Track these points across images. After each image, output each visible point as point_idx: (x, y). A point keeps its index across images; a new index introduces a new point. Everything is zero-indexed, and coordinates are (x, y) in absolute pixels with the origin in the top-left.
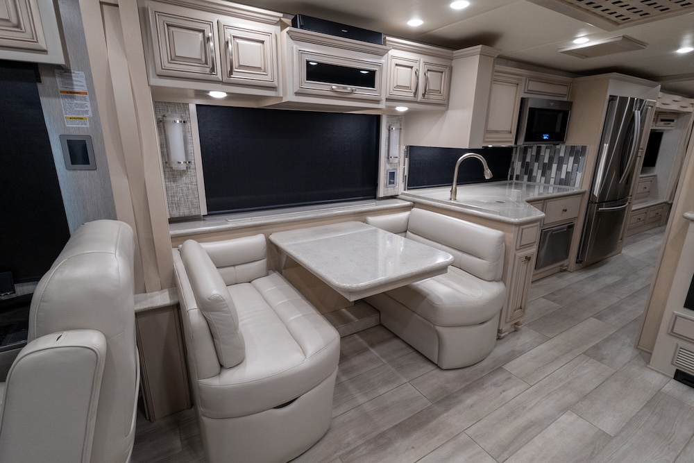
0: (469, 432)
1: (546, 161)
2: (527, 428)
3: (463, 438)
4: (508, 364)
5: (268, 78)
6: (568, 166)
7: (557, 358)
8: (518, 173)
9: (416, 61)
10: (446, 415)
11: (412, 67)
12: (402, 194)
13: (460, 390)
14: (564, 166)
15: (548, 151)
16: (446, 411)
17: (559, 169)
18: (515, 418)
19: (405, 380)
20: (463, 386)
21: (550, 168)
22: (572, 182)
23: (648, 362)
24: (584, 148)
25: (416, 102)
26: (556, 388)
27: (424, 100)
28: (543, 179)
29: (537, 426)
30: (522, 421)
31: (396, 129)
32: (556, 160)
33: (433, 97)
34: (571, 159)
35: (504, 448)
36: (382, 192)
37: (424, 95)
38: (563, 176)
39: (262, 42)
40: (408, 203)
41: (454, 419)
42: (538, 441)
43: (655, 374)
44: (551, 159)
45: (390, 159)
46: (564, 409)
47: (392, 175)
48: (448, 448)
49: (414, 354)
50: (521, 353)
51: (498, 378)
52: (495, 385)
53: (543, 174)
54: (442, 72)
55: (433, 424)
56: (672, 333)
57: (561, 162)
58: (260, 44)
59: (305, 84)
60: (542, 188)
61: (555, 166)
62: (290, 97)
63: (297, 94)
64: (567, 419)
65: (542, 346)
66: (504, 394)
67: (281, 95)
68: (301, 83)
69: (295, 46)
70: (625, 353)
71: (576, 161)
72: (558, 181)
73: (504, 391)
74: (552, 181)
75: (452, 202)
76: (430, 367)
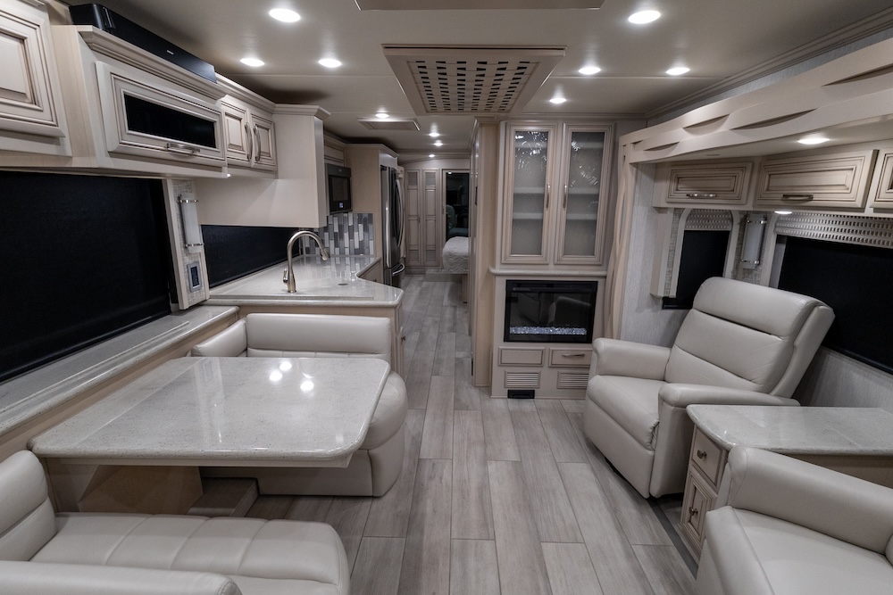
0: (455, 535)
1: (336, 230)
2: (481, 496)
3: (456, 544)
4: (421, 453)
5: (45, 117)
6: (359, 235)
7: (444, 424)
8: (307, 245)
9: (243, 112)
10: (425, 538)
11: (240, 120)
12: (211, 297)
13: (412, 505)
14: (356, 234)
15: (336, 219)
16: (422, 533)
17: (351, 237)
18: (468, 495)
19: (359, 538)
20: (411, 499)
21: (342, 237)
22: (366, 251)
23: (490, 393)
24: (370, 215)
25: (249, 168)
26: (465, 449)
27: (258, 166)
28: (337, 249)
29: (484, 488)
30: (474, 495)
31: (191, 201)
32: (346, 229)
33: (265, 161)
34: (361, 226)
35: (485, 525)
36: (186, 300)
37: (258, 159)
38: (357, 246)
39: (22, 40)
40: (232, 309)
41: (434, 534)
42: (496, 500)
43: (498, 401)
44: (341, 227)
45: (190, 248)
46: (484, 463)
47: (194, 271)
48: (456, 564)
49: (337, 503)
50: (420, 435)
51: (427, 470)
52: (431, 478)
53: (336, 246)
54: (268, 130)
55: (425, 555)
56: (502, 364)
57: (351, 231)
58: (16, 43)
59: (126, 137)
60: (338, 259)
61: (346, 235)
62: (101, 161)
63: (113, 154)
64: (492, 467)
65: (427, 420)
66: (443, 481)
67: (69, 153)
68: (121, 135)
69: (100, 64)
70: (473, 395)
71: (366, 229)
72: (353, 251)
73: (441, 478)
74: (347, 251)
75: (292, 295)
76: (367, 503)
